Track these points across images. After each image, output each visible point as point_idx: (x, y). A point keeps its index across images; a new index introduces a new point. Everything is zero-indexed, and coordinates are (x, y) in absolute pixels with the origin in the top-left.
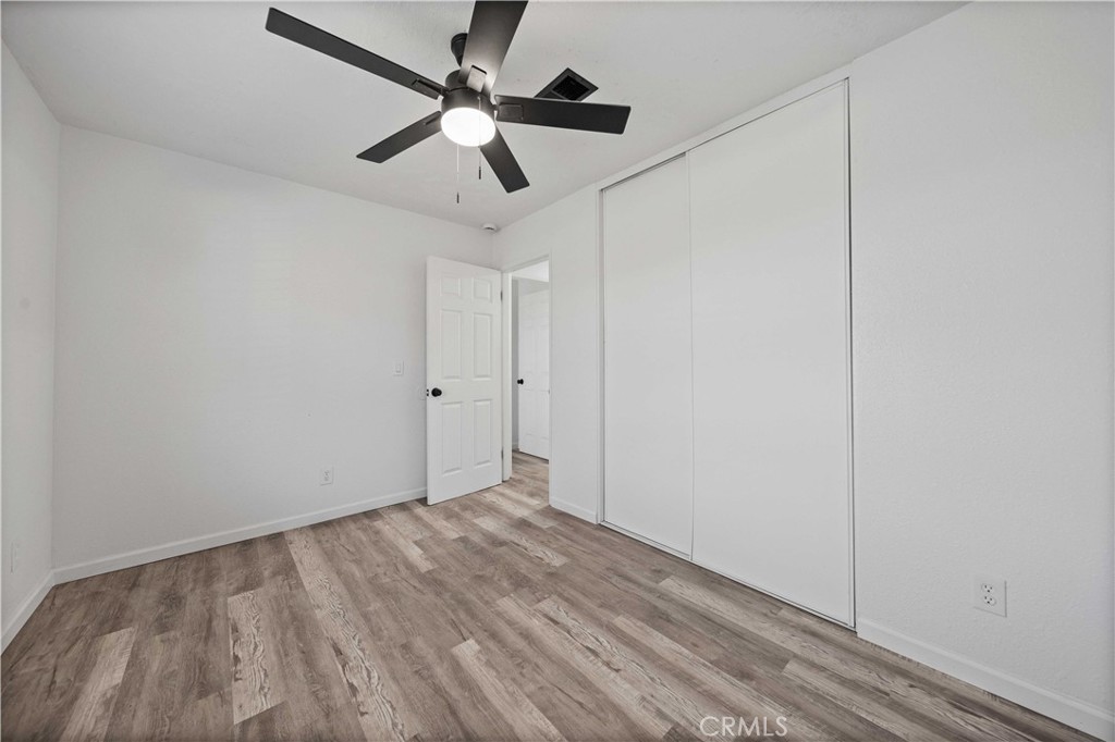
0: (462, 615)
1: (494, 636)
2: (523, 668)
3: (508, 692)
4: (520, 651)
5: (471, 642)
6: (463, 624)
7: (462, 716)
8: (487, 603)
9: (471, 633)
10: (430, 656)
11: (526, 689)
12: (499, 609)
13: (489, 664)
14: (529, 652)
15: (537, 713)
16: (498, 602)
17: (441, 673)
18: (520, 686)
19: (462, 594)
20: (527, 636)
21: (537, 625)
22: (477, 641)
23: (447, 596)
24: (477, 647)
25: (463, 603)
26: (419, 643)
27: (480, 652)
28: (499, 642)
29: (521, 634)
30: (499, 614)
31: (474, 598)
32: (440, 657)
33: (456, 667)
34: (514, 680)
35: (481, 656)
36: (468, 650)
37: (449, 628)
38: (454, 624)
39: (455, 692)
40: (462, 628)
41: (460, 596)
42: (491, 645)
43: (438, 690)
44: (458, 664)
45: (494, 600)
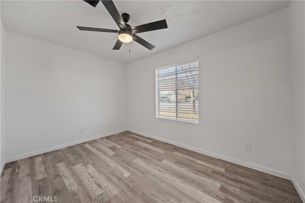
0: (131, 185)
1: (120, 179)
2: (112, 172)
3: (116, 167)
4: (113, 176)
5: (126, 176)
6: (130, 182)
7: (125, 164)
8: (123, 191)
9: (127, 179)
10: (136, 172)
11: (112, 168)
12: (118, 189)
13: (121, 172)
14: (110, 176)
15: (111, 165)
16: (118, 192)
17: (132, 169)
18: (114, 169)
19: (134, 195)
20: (110, 180)
21: (105, 184)
22: (125, 177)
23: (140, 193)
24: (124, 175)
25: (132, 190)
26: (141, 175)
27: (123, 174)
28: (118, 177)
29: (111, 180)
30: (118, 186)
31: (128, 193)
32: (133, 172)
33: (129, 170)
34: (115, 170)
35: (123, 173)
36: (126, 174)
37: (134, 180)
38: (133, 181)
39: (128, 166)
40: (130, 180)
41: (134, 193)
42: (120, 176)
43: (131, 166)
44: (128, 171)
45: (120, 193)
